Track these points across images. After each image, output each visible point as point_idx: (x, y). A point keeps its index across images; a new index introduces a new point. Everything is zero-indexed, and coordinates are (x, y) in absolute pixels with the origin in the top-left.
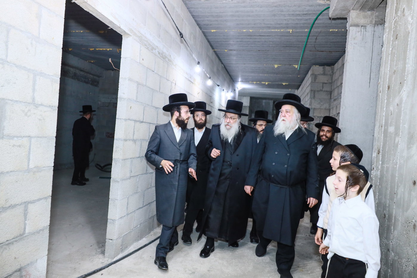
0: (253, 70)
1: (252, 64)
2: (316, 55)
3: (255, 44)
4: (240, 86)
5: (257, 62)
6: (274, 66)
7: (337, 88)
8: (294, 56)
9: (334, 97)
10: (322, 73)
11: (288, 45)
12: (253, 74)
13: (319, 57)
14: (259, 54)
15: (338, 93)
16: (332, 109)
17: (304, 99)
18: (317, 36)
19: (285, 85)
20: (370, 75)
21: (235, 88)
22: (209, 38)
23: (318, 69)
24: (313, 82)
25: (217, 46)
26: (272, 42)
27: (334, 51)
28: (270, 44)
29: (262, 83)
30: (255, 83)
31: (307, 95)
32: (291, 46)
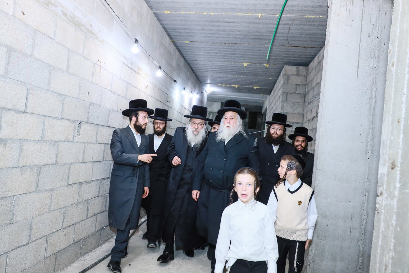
0: (220, 69)
1: (219, 62)
2: (289, 52)
3: (219, 34)
4: (209, 89)
5: (224, 58)
6: (243, 65)
7: (312, 90)
8: (264, 51)
9: (308, 100)
10: (296, 74)
11: (257, 37)
12: (220, 75)
13: (292, 55)
14: (225, 49)
15: (313, 95)
16: (306, 114)
17: (275, 103)
18: (291, 25)
19: (257, 89)
20: (358, 63)
21: (203, 91)
22: (163, 22)
23: (290, 70)
24: (286, 83)
25: (176, 36)
26: (239, 32)
27: (309, 47)
28: (236, 35)
29: (232, 86)
30: (224, 86)
31: (278, 98)
32: (260, 38)
